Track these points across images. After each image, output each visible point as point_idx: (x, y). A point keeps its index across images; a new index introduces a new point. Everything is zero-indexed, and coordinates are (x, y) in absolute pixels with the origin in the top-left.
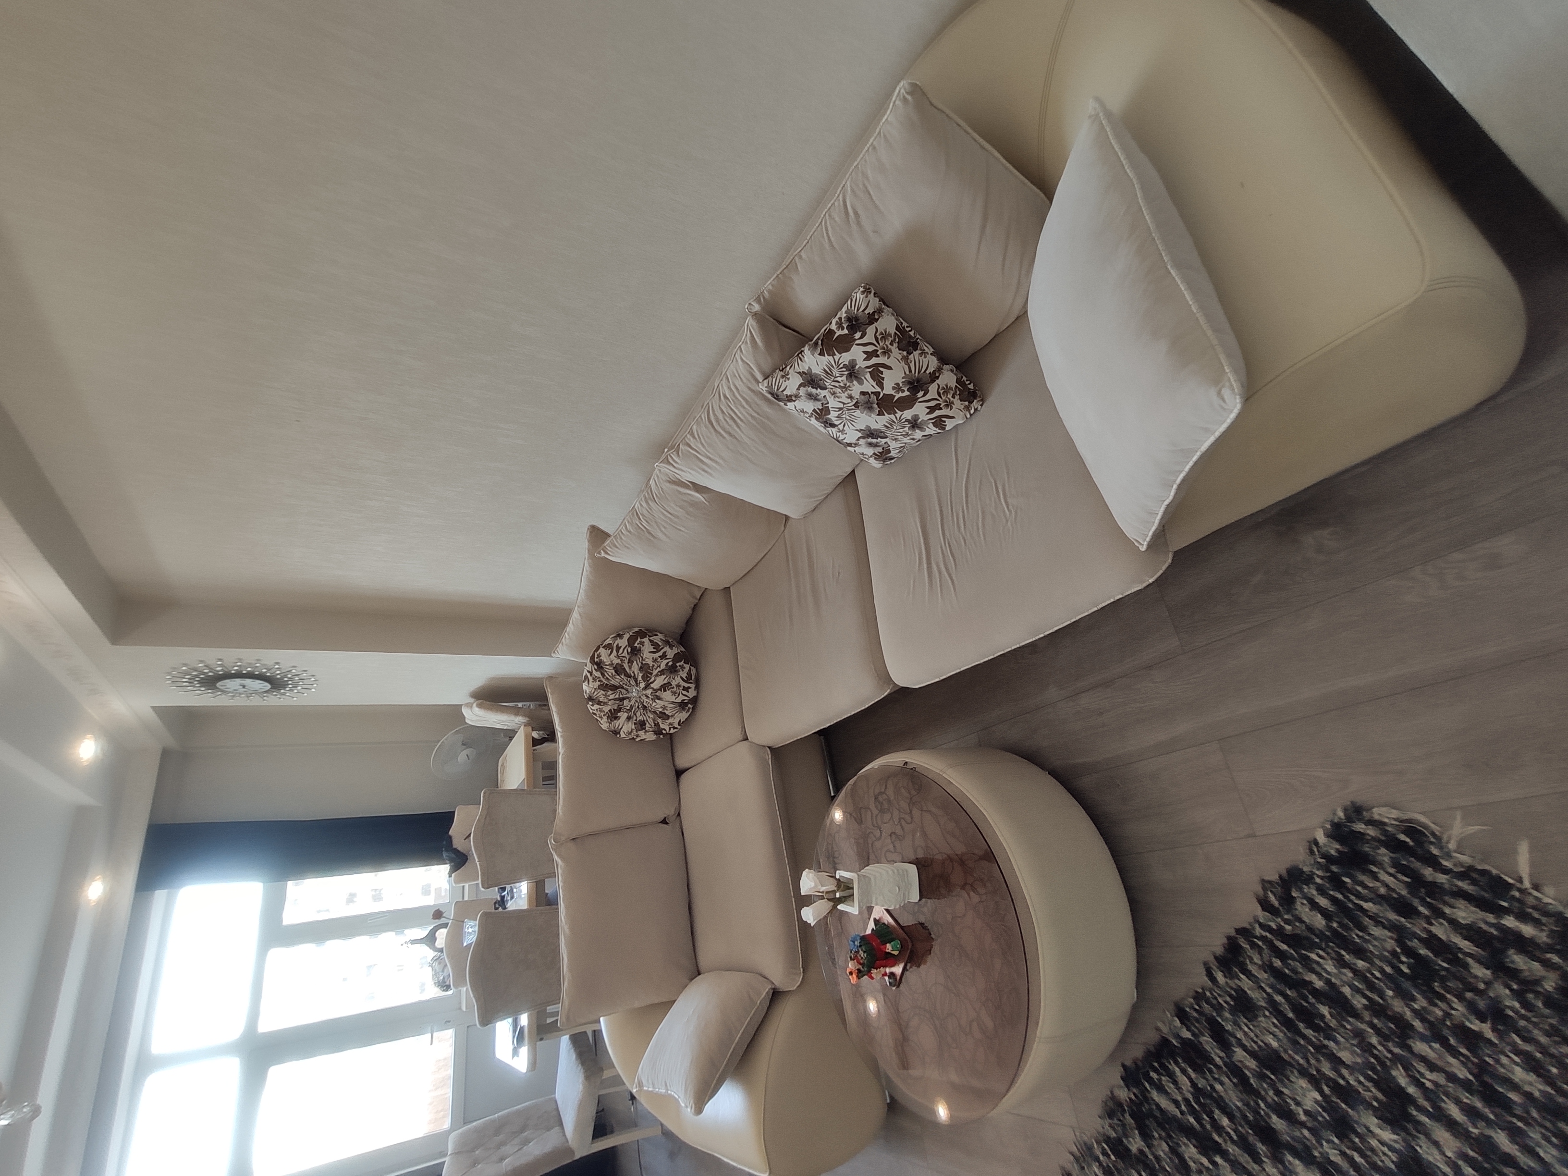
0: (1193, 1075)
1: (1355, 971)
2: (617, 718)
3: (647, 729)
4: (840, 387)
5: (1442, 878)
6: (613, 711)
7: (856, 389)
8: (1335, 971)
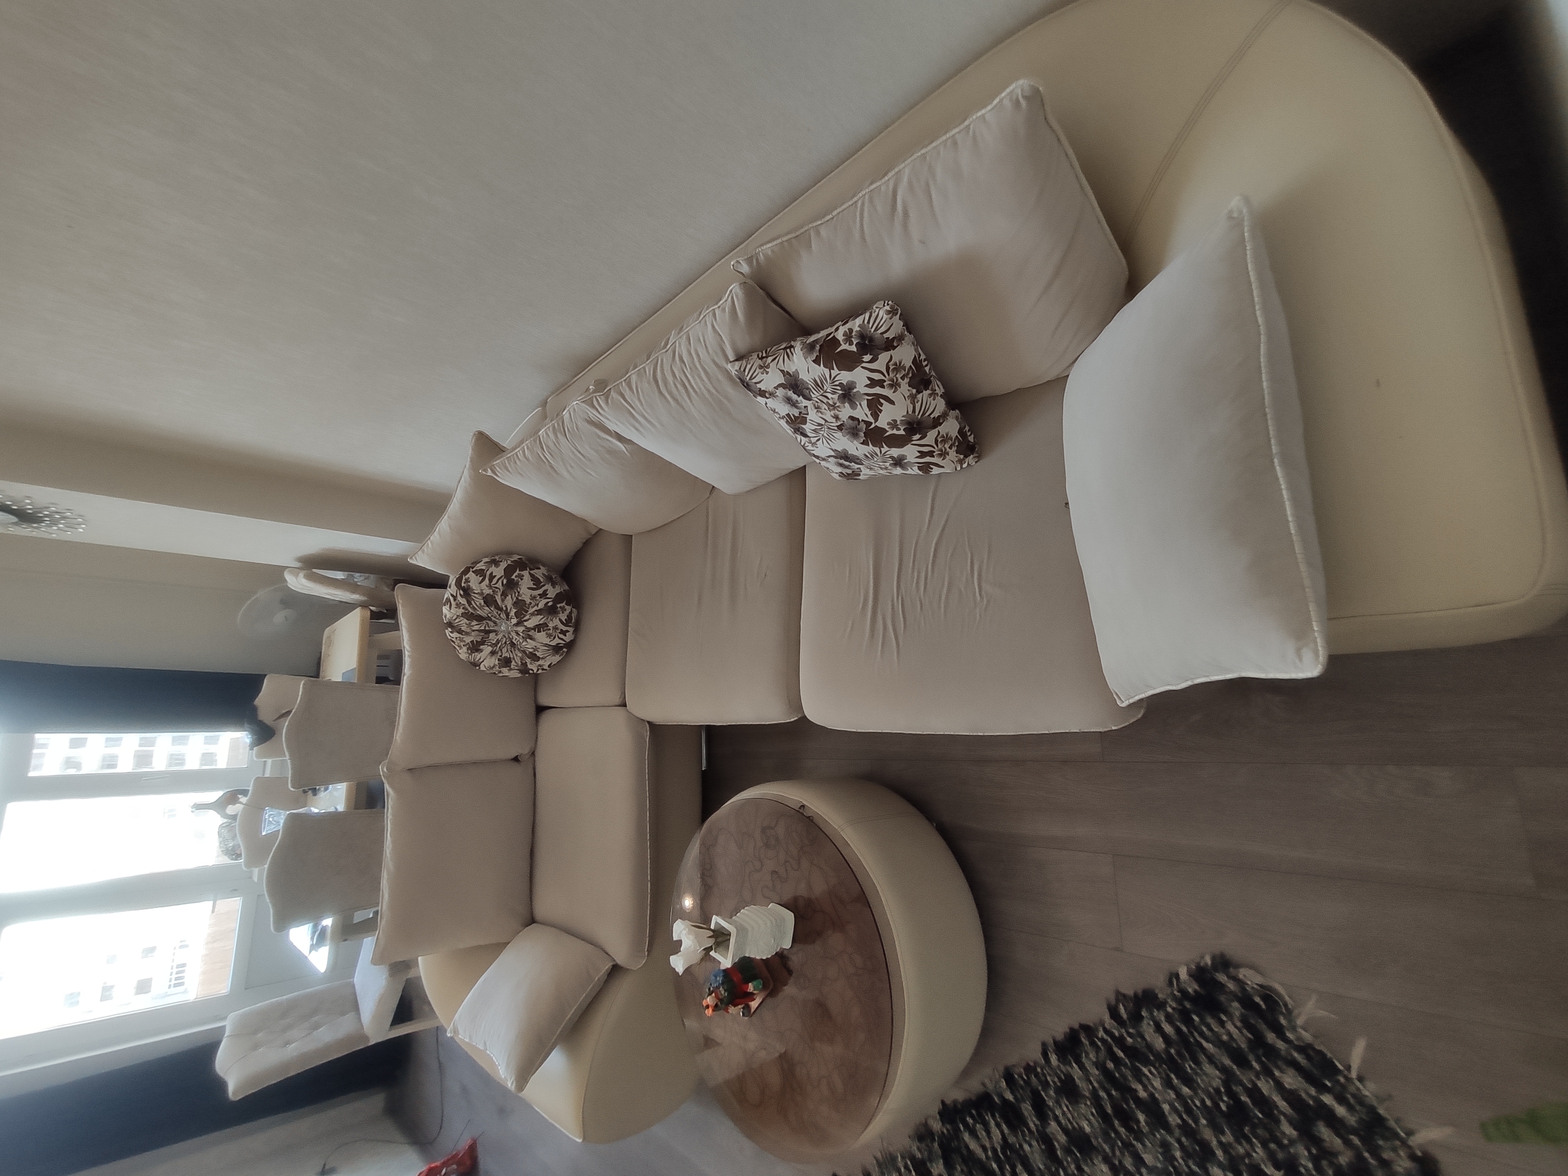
0: (1006, 1131)
1: (1179, 1095)
2: (479, 650)
3: (512, 667)
4: (828, 404)
5: (1281, 1045)
6: (475, 642)
7: (846, 412)
8: (1160, 1087)
